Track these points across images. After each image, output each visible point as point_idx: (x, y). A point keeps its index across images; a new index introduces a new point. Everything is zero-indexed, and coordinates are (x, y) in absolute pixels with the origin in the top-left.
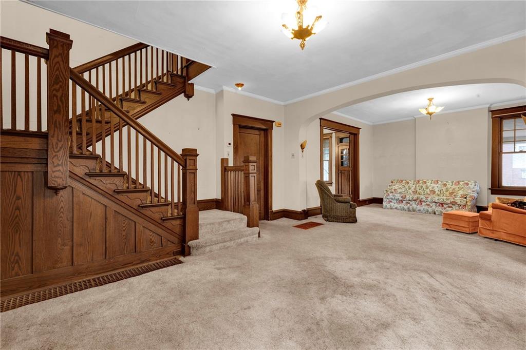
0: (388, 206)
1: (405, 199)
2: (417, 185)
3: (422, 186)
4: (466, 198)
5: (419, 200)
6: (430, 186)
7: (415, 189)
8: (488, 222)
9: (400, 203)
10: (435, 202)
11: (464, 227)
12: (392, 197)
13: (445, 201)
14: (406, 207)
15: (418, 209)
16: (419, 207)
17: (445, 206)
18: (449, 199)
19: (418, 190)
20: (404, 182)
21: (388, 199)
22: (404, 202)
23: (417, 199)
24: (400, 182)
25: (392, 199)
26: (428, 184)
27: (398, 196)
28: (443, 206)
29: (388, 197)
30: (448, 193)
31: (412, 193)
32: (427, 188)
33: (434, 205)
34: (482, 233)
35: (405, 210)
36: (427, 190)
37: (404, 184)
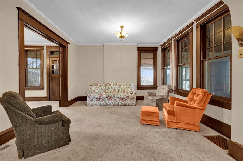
0: (91, 104)
1: (101, 98)
2: (106, 87)
3: (109, 88)
4: (132, 93)
5: (110, 97)
6: (113, 87)
7: (105, 89)
8: (173, 117)
9: (98, 100)
10: (119, 98)
11: (156, 121)
12: (93, 96)
13: (124, 96)
14: (102, 103)
15: (109, 103)
16: (110, 102)
17: (124, 99)
18: (126, 95)
19: (107, 90)
20: (98, 85)
21: (90, 98)
22: (101, 99)
23: (109, 97)
24: (96, 85)
25: (93, 98)
26: (112, 86)
27: (97, 96)
28: (123, 100)
29: (90, 97)
30: (122, 91)
31: (103, 92)
32: (112, 88)
33: (118, 100)
34: (170, 126)
35: (102, 105)
36: (112, 90)
37: (99, 87)
